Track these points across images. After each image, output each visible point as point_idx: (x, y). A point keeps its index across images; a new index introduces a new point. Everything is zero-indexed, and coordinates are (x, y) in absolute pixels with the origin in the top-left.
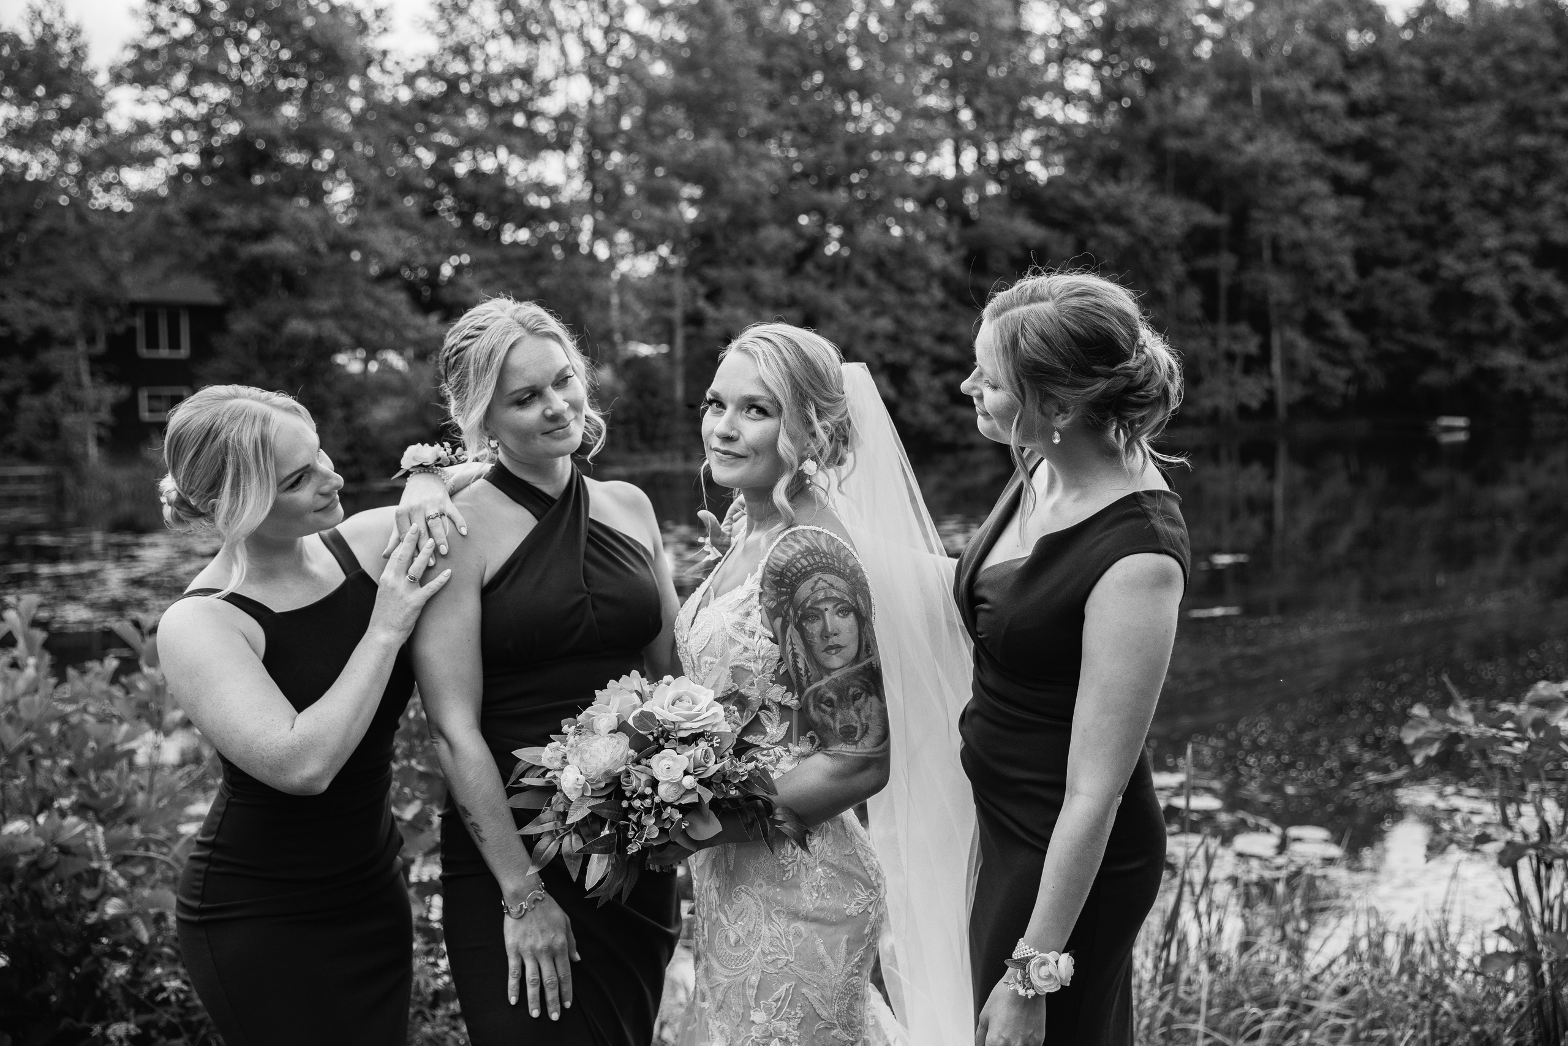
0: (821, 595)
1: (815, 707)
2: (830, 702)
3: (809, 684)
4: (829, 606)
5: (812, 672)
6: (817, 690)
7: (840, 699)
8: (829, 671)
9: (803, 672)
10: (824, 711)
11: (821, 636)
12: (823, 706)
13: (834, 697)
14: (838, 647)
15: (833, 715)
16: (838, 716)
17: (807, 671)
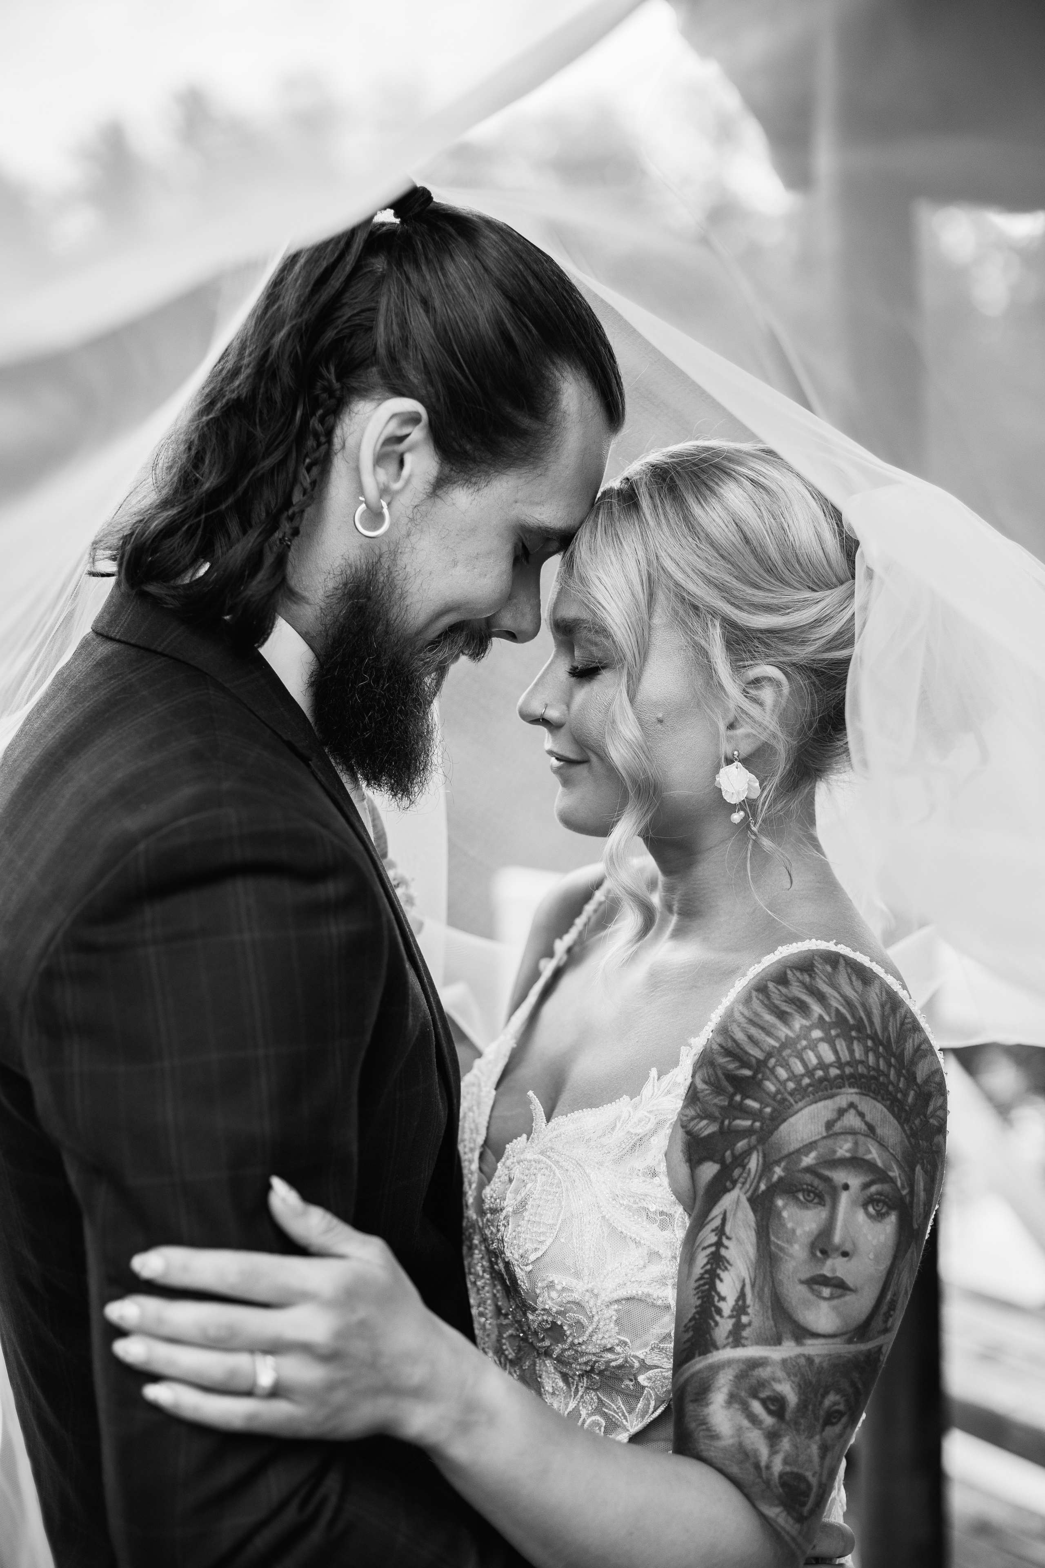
0: (844, 1149)
1: (732, 1398)
2: (776, 1405)
3: (736, 1338)
4: (855, 1181)
5: (755, 1316)
6: (754, 1364)
7: (803, 1406)
8: (802, 1333)
9: (727, 1307)
10: (754, 1419)
11: (813, 1246)
12: (757, 1407)
13: (792, 1398)
14: (840, 1286)
15: (773, 1437)
16: (786, 1444)
17: (740, 1309)
